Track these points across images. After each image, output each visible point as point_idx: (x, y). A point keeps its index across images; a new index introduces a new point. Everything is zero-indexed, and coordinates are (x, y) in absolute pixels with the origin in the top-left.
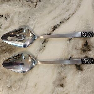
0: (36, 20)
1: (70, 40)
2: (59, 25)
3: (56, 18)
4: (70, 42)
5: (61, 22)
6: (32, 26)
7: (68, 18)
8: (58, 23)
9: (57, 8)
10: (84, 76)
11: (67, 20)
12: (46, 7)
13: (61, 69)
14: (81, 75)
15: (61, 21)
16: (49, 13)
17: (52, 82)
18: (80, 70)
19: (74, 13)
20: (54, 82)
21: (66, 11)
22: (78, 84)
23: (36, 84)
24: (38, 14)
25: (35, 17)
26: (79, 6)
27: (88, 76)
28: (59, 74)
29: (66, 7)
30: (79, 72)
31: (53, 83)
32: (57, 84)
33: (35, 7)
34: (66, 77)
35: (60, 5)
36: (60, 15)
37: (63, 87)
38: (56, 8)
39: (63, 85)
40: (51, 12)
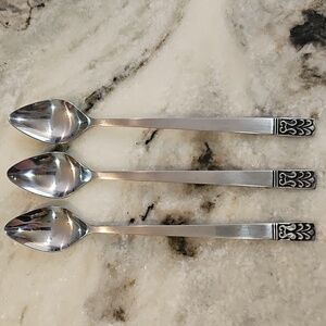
0: (28, 73)
1: (147, 142)
2: (109, 90)
3: (98, 66)
4: (147, 149)
5: (115, 79)
6: (13, 95)
7: (142, 64)
8: (106, 81)
9: (102, 28)
10: (199, 277)
11: (135, 71)
12: (62, 27)
13: (115, 250)
14: (187, 272)
15: (116, 74)
16: (75, 46)
17: (82, 303)
18: (185, 254)
19: (161, 44)
20: (90, 303)
21: (134, 39)
22: (180, 307)
23: (25, 309)
24: (35, 53)
25: (24, 61)
26: (178, 18)
27: (216, 275)
28: (108, 271)
29: (134, 23)
30: (183, 262)
31: (85, 305)
32: (100, 308)
33: (23, 26)
34: (132, 283)
35: (110, 16)
36: (112, 53)
37: (122, 319)
38: (97, 29)
39: (122, 312)
40: (81, 41)
